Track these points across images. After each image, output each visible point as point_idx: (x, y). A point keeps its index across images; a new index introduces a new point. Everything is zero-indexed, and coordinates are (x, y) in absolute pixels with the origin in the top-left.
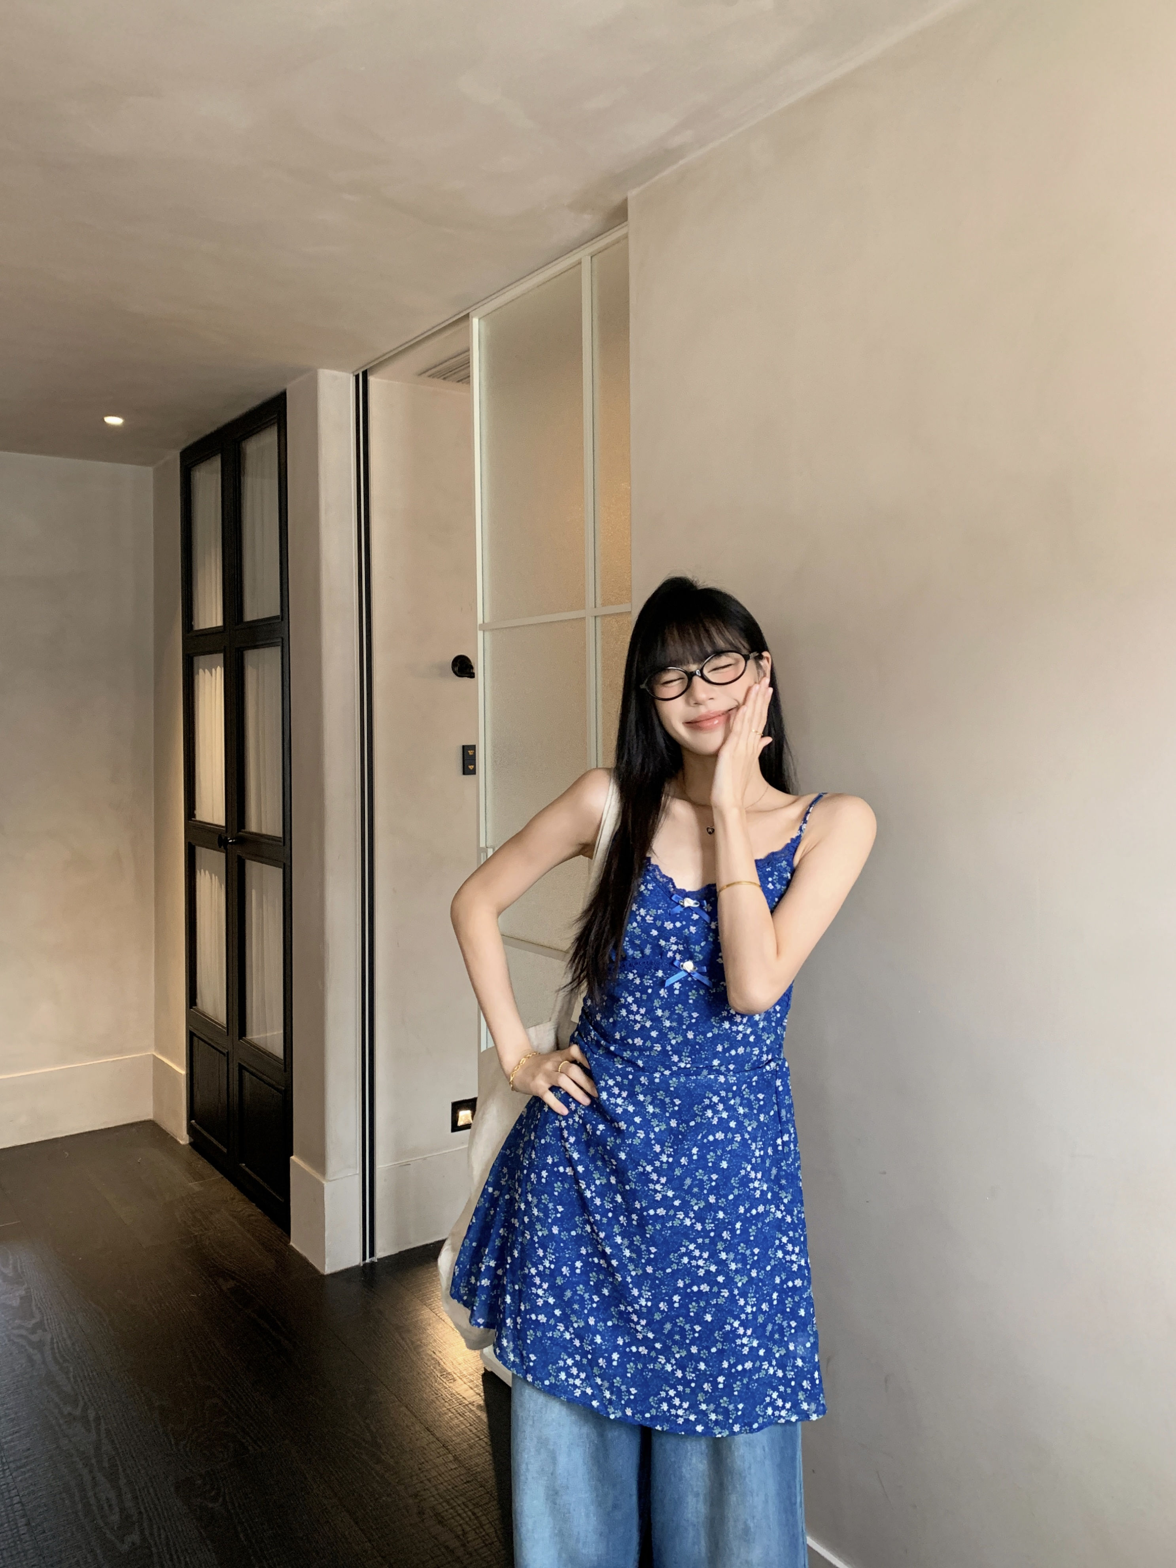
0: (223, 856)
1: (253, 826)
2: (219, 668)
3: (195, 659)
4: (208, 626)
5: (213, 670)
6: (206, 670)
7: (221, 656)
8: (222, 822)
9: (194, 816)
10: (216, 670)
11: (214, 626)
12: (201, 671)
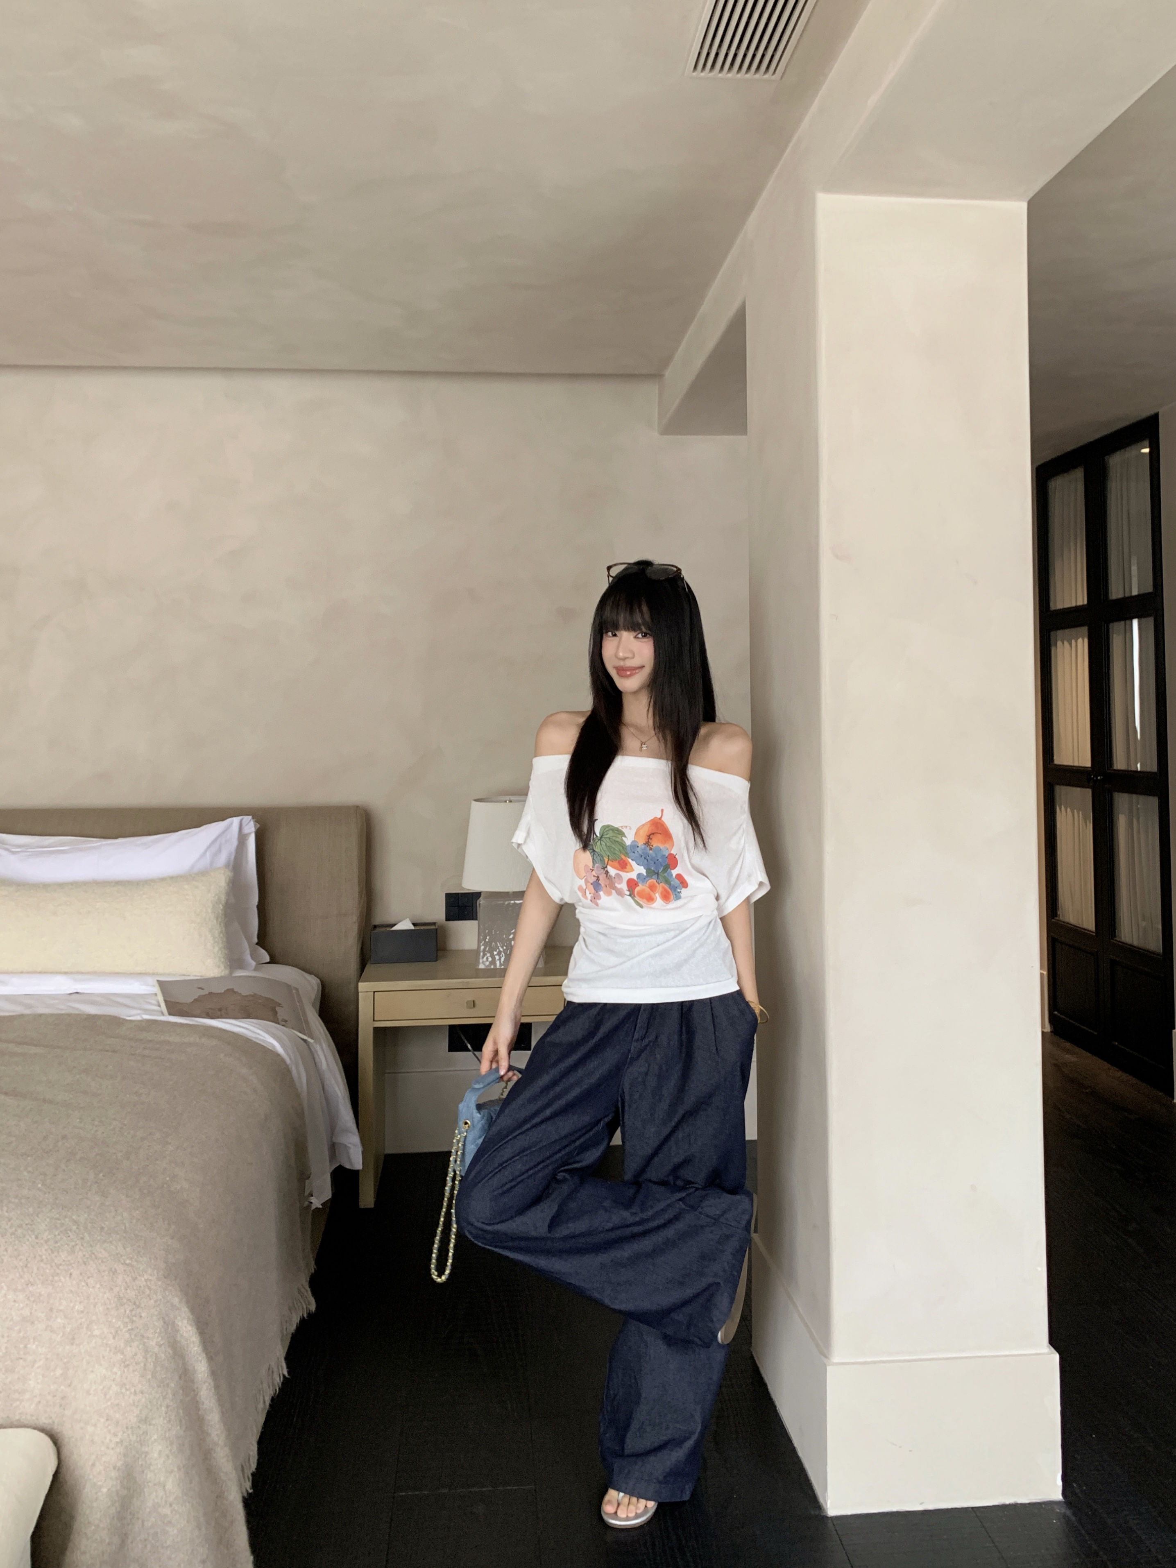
0: (1089, 792)
1: (1120, 763)
2: (1080, 640)
3: (1052, 634)
4: (1067, 605)
5: (1073, 642)
6: (1066, 643)
7: (1085, 630)
8: (1088, 763)
9: (1052, 760)
10: (1076, 642)
11: (1074, 605)
12: (1059, 643)
